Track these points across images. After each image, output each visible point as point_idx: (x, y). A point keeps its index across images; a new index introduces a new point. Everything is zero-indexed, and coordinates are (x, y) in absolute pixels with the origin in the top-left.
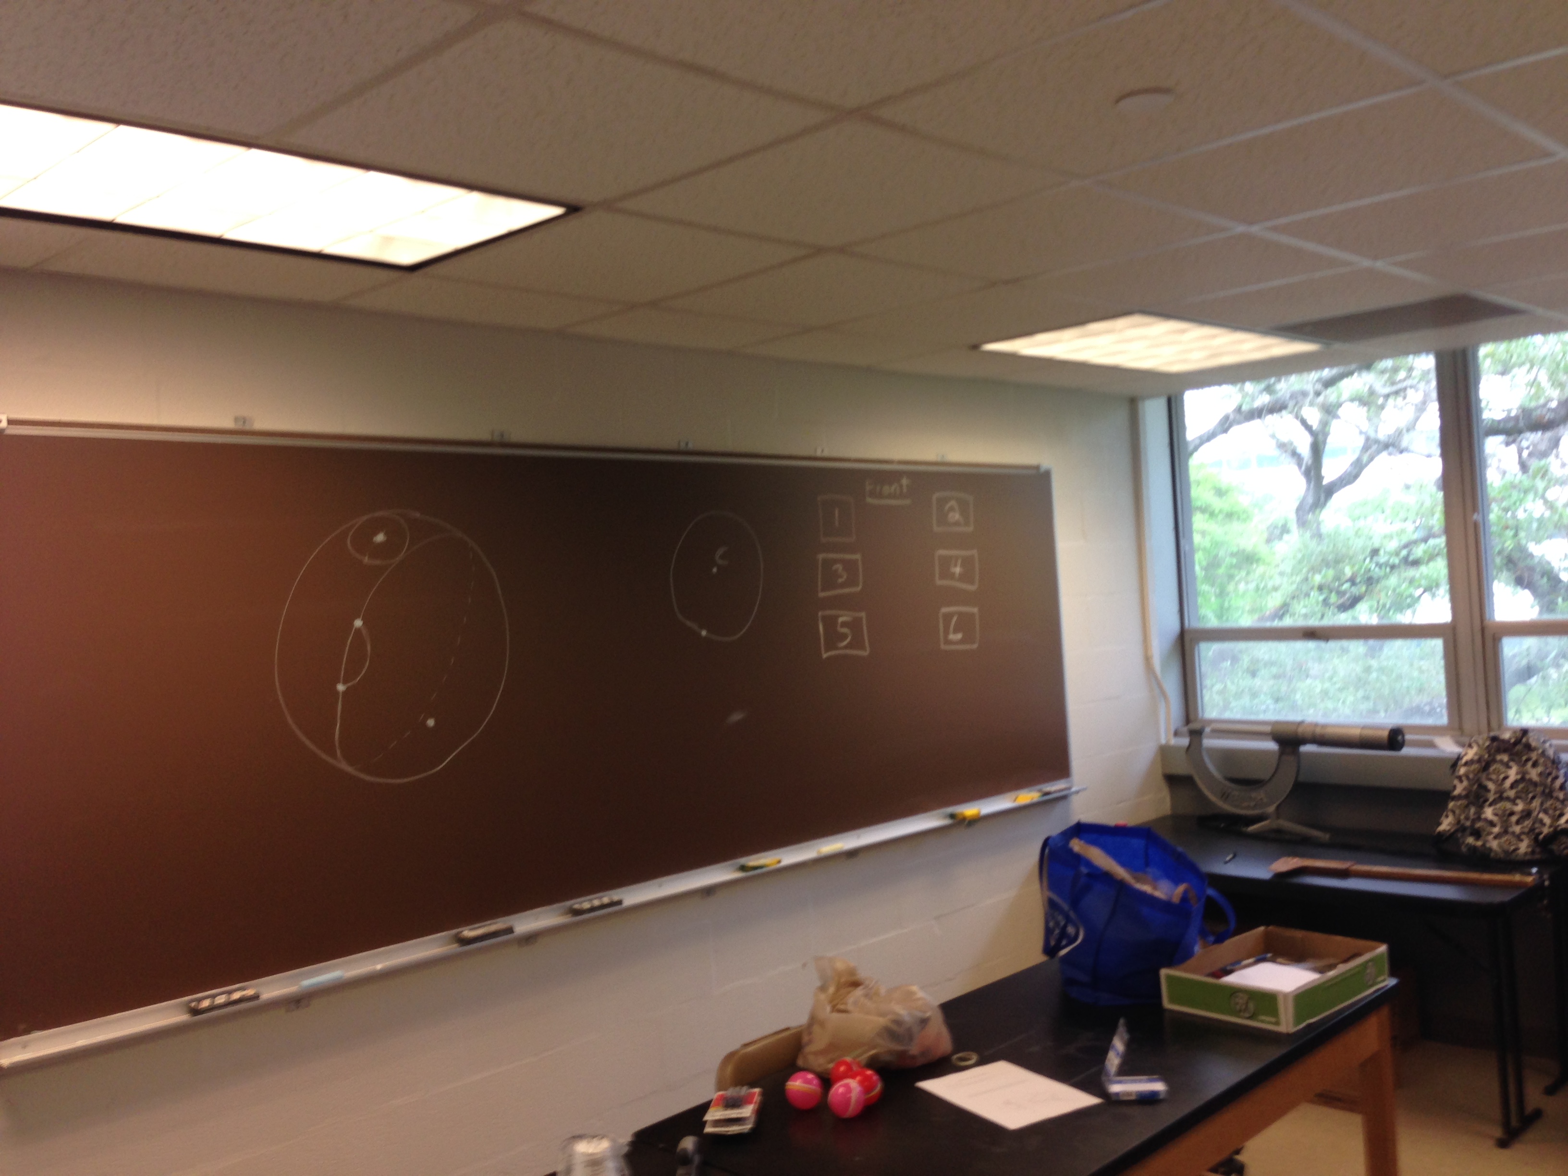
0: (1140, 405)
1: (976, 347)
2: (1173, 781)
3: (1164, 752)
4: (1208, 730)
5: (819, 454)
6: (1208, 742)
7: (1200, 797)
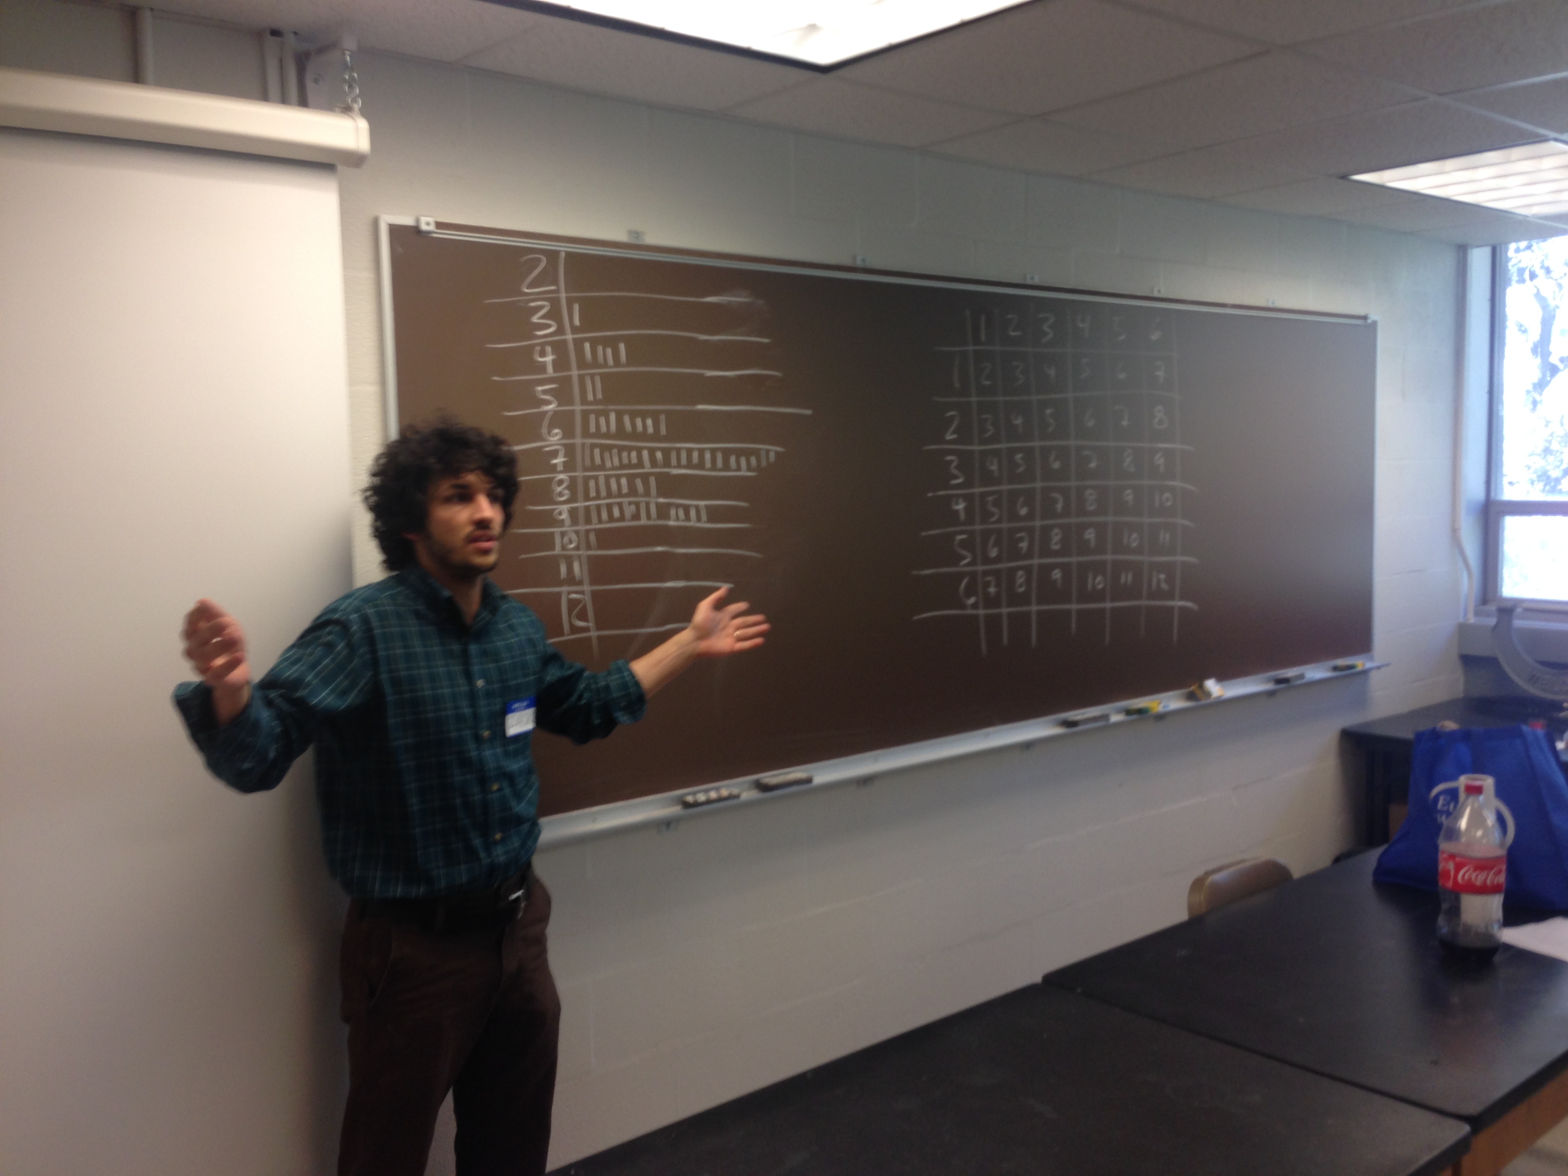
0: (1469, 251)
1: (1344, 177)
2: (1469, 661)
3: (1463, 630)
4: (1519, 610)
5: (1156, 294)
6: (1518, 623)
7: (1503, 676)
